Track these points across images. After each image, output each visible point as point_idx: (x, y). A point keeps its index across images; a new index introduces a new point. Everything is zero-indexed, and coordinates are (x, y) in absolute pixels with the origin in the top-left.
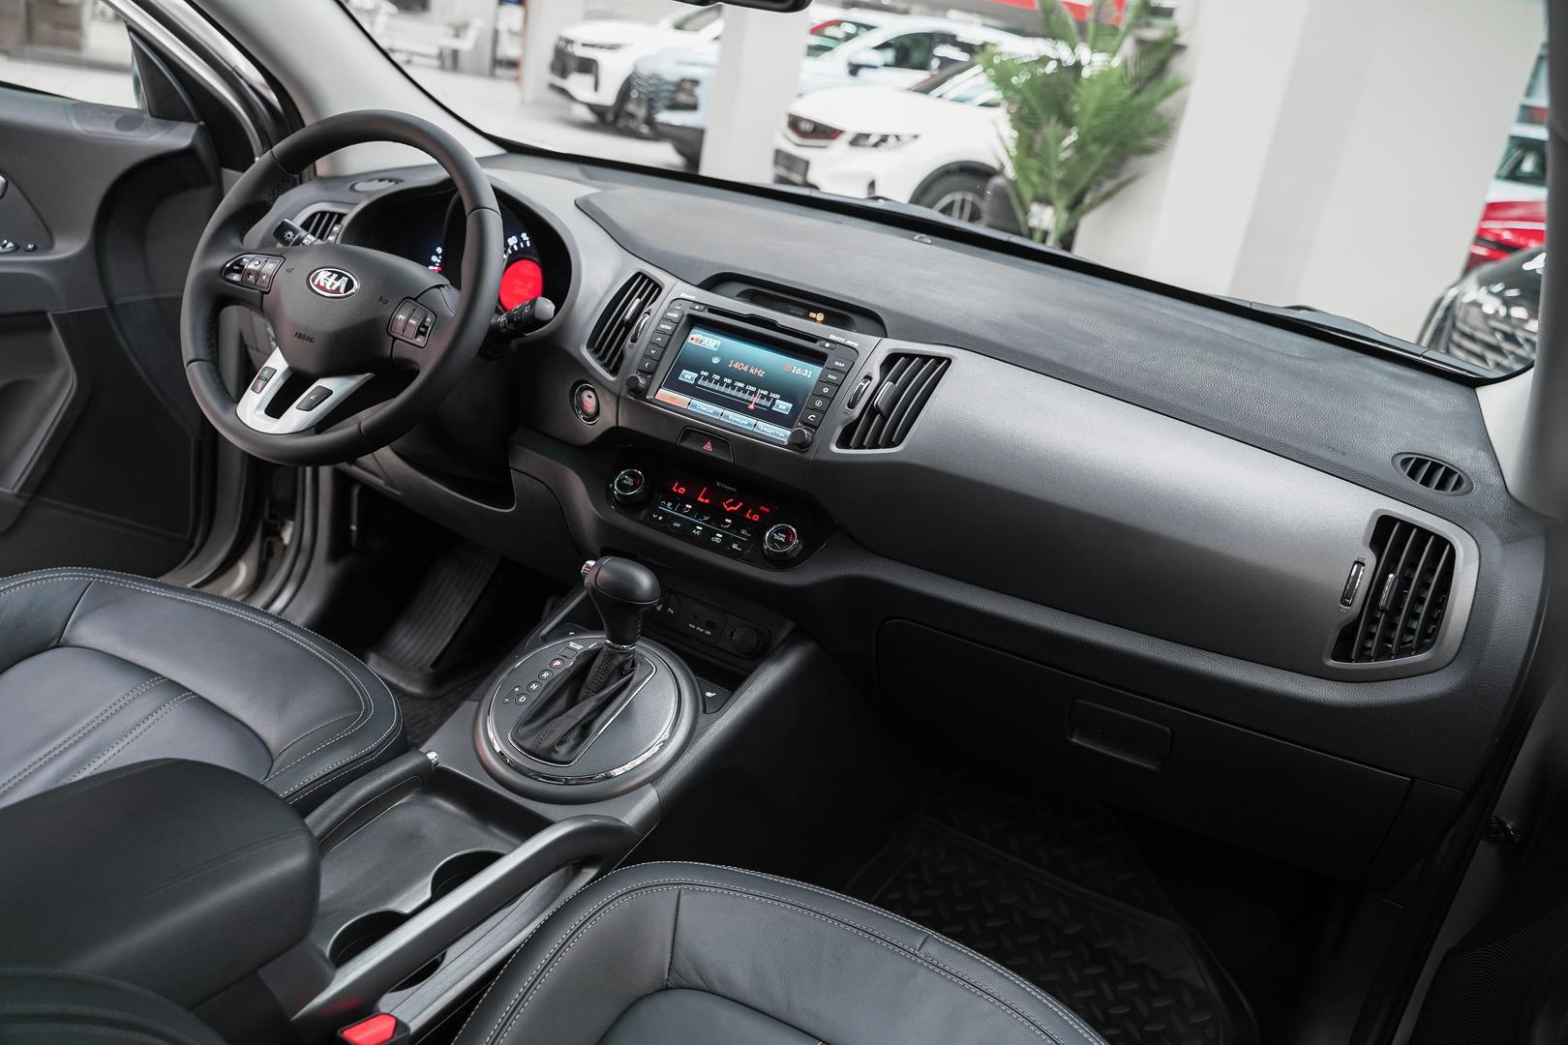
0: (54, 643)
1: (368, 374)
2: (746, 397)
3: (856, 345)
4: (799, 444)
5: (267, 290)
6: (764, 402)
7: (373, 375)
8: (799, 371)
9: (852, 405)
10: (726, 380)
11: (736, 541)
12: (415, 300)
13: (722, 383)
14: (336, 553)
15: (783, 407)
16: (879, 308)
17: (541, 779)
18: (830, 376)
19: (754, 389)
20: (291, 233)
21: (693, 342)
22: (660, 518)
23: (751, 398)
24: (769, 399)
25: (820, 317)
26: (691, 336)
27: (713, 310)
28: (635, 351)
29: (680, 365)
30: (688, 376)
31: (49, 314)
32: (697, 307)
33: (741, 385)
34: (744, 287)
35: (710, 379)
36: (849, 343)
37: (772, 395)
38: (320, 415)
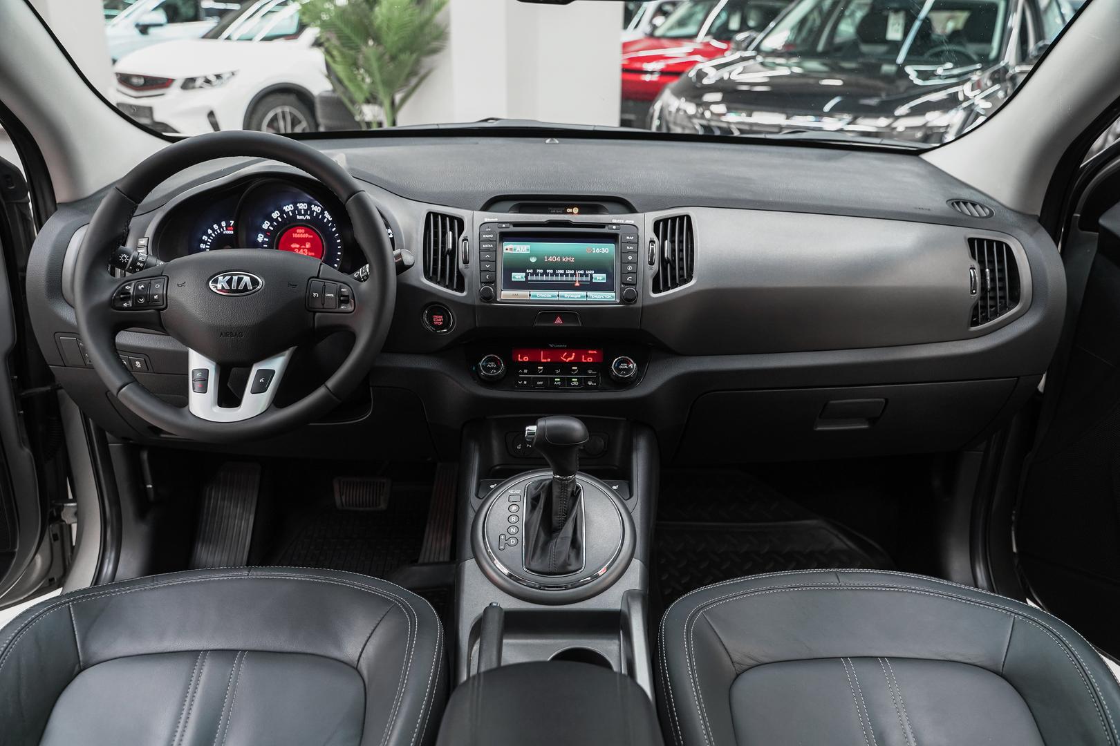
0: (77, 668)
1: (292, 348)
2: (569, 278)
3: (632, 222)
4: (627, 300)
5: (164, 306)
6: (584, 279)
7: (296, 347)
8: (598, 251)
9: (651, 263)
10: (548, 271)
11: (589, 379)
12: (318, 277)
13: (555, 274)
15: (600, 278)
16: (626, 195)
18: (628, 248)
19: (572, 272)
20: (125, 256)
21: (508, 251)
22: (525, 383)
23: (574, 279)
24: (587, 275)
25: (576, 210)
26: (505, 248)
27: (516, 224)
28: (471, 271)
29: (508, 271)
30: (518, 277)
32: (504, 226)
33: (562, 271)
34: (512, 204)
35: (535, 274)
36: (627, 222)
37: (588, 272)
38: (273, 393)
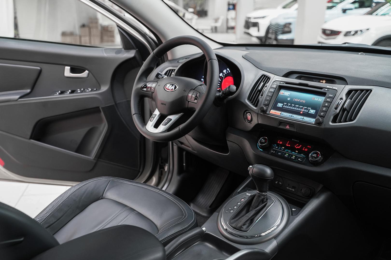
0: (101, 198)
1: (182, 113)
2: (299, 109)
3: (336, 88)
4: (318, 123)
5: (153, 92)
6: (306, 111)
8: (317, 99)
9: (336, 108)
11: (299, 158)
12: (194, 89)
13: (291, 106)
14: (180, 172)
15: (312, 112)
16: (344, 76)
17: (239, 237)
18: (328, 100)
19: (302, 107)
20: (160, 76)
21: (281, 94)
22: (274, 152)
23: (301, 110)
24: (307, 110)
25: (324, 81)
26: (280, 92)
27: (287, 83)
28: (262, 99)
29: (277, 102)
30: (280, 105)
31: (100, 108)
32: (282, 83)
33: (298, 106)
34: (297, 75)
35: (287, 105)
36: (334, 88)
37: (308, 108)
38: (169, 126)
